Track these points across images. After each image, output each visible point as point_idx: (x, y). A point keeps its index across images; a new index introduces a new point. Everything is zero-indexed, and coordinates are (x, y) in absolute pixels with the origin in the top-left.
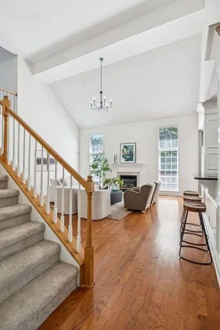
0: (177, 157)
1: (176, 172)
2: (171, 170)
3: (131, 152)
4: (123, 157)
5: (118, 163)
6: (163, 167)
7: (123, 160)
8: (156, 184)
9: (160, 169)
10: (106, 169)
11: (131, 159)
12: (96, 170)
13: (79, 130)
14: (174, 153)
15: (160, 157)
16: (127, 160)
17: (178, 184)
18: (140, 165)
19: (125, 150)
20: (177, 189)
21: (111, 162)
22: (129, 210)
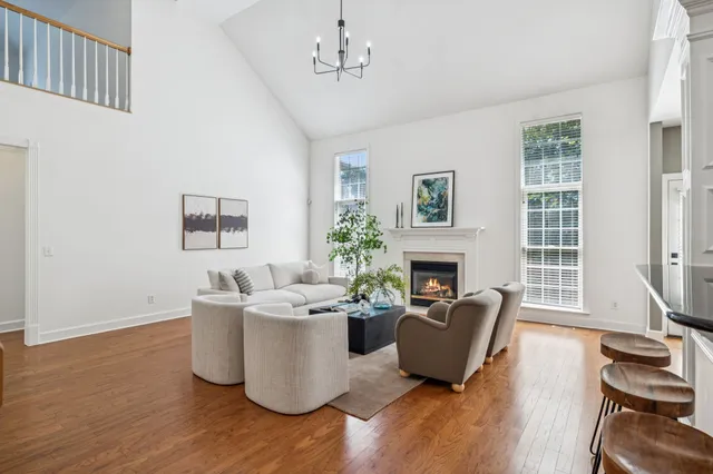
0: (580, 209)
1: (575, 253)
2: (561, 247)
3: (440, 196)
4: (420, 210)
5: (407, 227)
6: (535, 237)
7: (419, 220)
8: (506, 295)
9: (525, 244)
10: (374, 243)
11: (441, 216)
12: (348, 245)
13: (309, 143)
14: (570, 197)
15: (525, 210)
16: (429, 220)
17: (580, 288)
18: (468, 234)
19: (425, 190)
20: (578, 307)
21: (386, 223)
22: (413, 376)
